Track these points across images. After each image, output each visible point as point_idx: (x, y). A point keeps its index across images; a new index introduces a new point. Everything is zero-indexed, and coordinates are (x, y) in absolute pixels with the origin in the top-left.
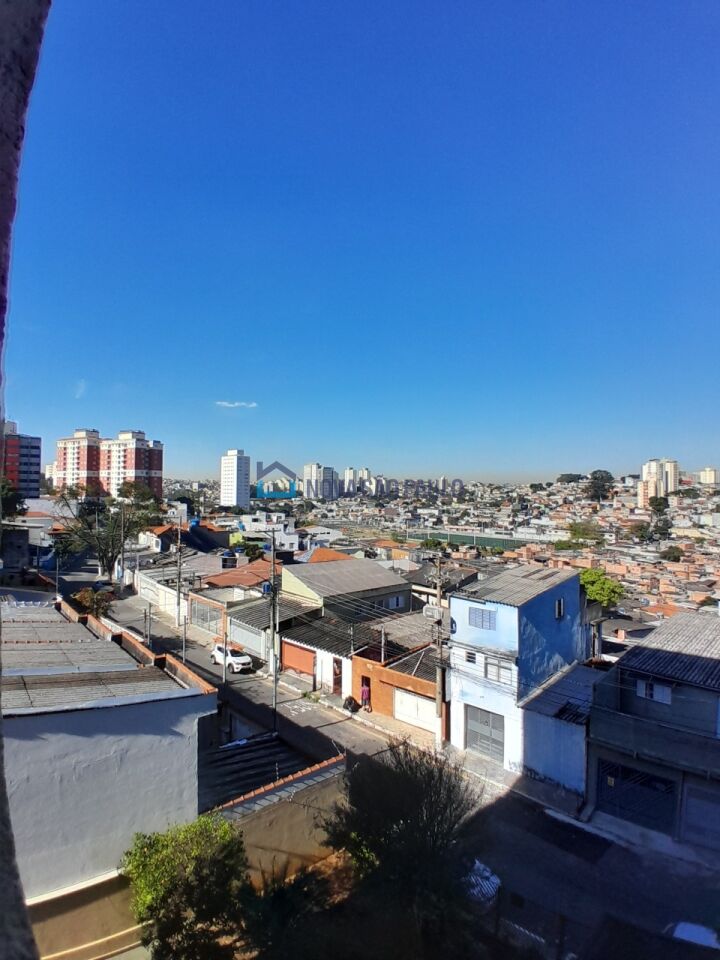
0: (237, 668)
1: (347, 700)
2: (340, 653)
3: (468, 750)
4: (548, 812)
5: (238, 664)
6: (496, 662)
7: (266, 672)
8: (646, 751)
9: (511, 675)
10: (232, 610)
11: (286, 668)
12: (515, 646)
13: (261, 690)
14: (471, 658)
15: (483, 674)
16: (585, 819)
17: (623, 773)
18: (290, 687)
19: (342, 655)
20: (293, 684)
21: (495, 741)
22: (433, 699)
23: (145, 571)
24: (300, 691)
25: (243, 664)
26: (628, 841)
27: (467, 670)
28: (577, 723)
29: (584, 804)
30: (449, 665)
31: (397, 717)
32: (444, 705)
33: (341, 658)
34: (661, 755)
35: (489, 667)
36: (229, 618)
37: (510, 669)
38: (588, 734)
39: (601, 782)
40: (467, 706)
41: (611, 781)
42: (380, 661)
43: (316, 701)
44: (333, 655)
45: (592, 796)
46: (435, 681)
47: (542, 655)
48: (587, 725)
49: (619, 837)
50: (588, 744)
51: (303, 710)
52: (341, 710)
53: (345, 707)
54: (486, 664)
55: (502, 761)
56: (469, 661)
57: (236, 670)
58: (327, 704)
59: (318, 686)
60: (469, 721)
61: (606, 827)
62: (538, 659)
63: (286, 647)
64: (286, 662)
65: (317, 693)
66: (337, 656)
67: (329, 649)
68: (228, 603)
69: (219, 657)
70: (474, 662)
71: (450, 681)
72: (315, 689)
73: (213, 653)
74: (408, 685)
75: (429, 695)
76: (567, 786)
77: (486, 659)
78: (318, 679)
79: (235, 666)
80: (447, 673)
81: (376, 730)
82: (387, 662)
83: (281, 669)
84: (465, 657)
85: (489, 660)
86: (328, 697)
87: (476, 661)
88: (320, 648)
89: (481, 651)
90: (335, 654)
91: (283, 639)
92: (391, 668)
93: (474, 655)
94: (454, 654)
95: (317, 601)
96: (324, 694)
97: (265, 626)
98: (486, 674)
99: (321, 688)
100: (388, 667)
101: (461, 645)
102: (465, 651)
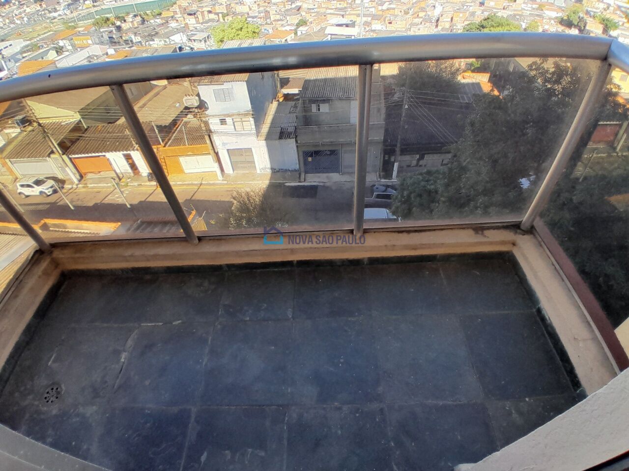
0: (49, 192)
2: (127, 150)
3: (235, 172)
4: (287, 184)
5: (48, 189)
6: (239, 120)
7: (72, 183)
8: (324, 140)
9: (250, 124)
11: (85, 174)
12: (249, 107)
13: (81, 197)
14: (223, 122)
16: (303, 180)
17: (315, 154)
18: (100, 185)
19: (129, 150)
20: (99, 182)
21: (249, 162)
22: (209, 154)
24: (109, 185)
25: (51, 187)
26: (323, 182)
27: (222, 130)
28: (291, 139)
29: (300, 174)
30: (210, 131)
31: (186, 172)
32: (215, 155)
33: (129, 152)
34: (332, 140)
35: (235, 123)
36: (7, 160)
37: (249, 121)
38: (296, 141)
39: (306, 163)
40: (228, 150)
41: (310, 159)
42: (160, 144)
43: (127, 185)
44: (122, 152)
45: (303, 169)
46: (206, 143)
48: (296, 137)
49: (319, 182)
50: (297, 146)
52: (148, 183)
54: (234, 123)
55: (256, 169)
56: (222, 124)
57: (49, 194)
58: (136, 184)
59: (121, 176)
60: (232, 157)
61: (313, 180)
63: (77, 162)
64: (83, 171)
65: (123, 180)
66: (125, 152)
67: (116, 149)
69: (27, 191)
71: (214, 141)
72: (120, 179)
73: (19, 191)
74: (189, 152)
75: (203, 153)
76: (290, 169)
77: (233, 119)
78: (118, 171)
79: (46, 192)
81: (179, 184)
82: (165, 142)
83: (81, 177)
84: (219, 123)
85: (234, 120)
86: (133, 180)
87: (228, 123)
88: (108, 152)
89: (229, 116)
90: (123, 151)
91: (70, 156)
92: (169, 146)
93: (225, 119)
94: (211, 123)
95: (73, 116)
96: (129, 179)
97: (48, 153)
98: (235, 129)
99: (123, 176)
100: (167, 146)
101: (213, 116)
102: (218, 119)
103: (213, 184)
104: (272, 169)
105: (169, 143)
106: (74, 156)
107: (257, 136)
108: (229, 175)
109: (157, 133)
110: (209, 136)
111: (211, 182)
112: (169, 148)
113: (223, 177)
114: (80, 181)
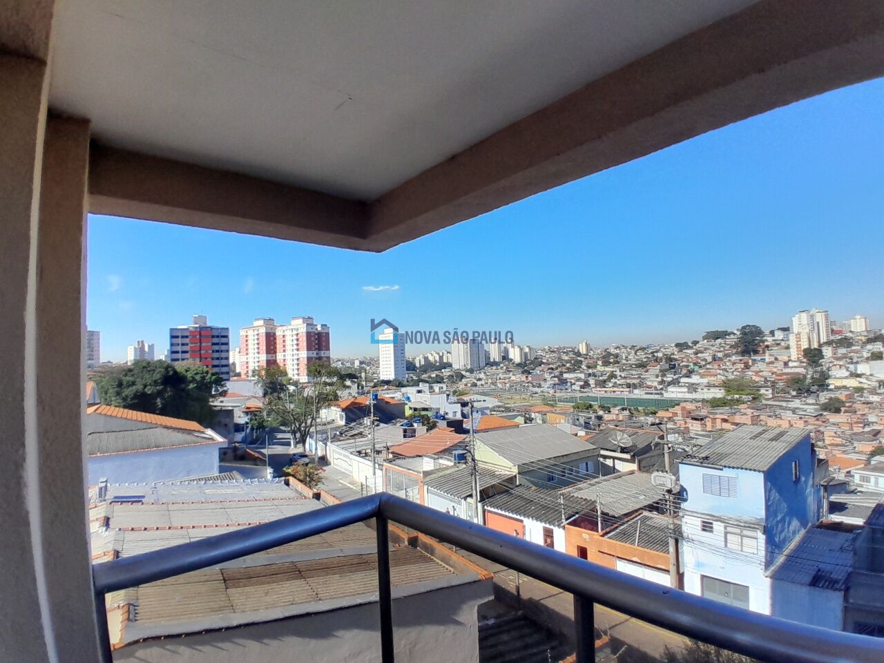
2: (551, 523)
6: (738, 531)
9: (757, 544)
10: (428, 479)
12: (761, 513)
15: (723, 544)
19: (553, 524)
22: (667, 571)
23: (335, 443)
27: (703, 539)
28: (834, 590)
30: (681, 534)
32: (677, 576)
33: (552, 527)
35: (729, 535)
37: (756, 539)
38: (846, 599)
40: (703, 577)
42: (598, 532)
44: (543, 524)
46: (668, 552)
47: (783, 520)
50: (846, 609)
54: (726, 534)
56: (704, 530)
60: (706, 591)
62: (780, 525)
63: (489, 516)
66: (547, 526)
67: (539, 518)
68: (424, 472)
70: (712, 531)
71: (683, 552)
74: (633, 556)
77: (725, 527)
80: (680, 544)
82: (604, 531)
84: (699, 527)
85: (728, 529)
87: (714, 530)
88: (528, 517)
89: (719, 519)
90: (545, 523)
91: (486, 507)
92: (609, 538)
93: (711, 523)
94: (686, 523)
95: (511, 468)
97: (466, 495)
98: (726, 546)
100: (606, 537)
101: (694, 513)
102: (700, 519)
105: (609, 535)
106: (489, 508)
107: (765, 570)
109: (599, 514)
110: (677, 541)
112: (609, 540)
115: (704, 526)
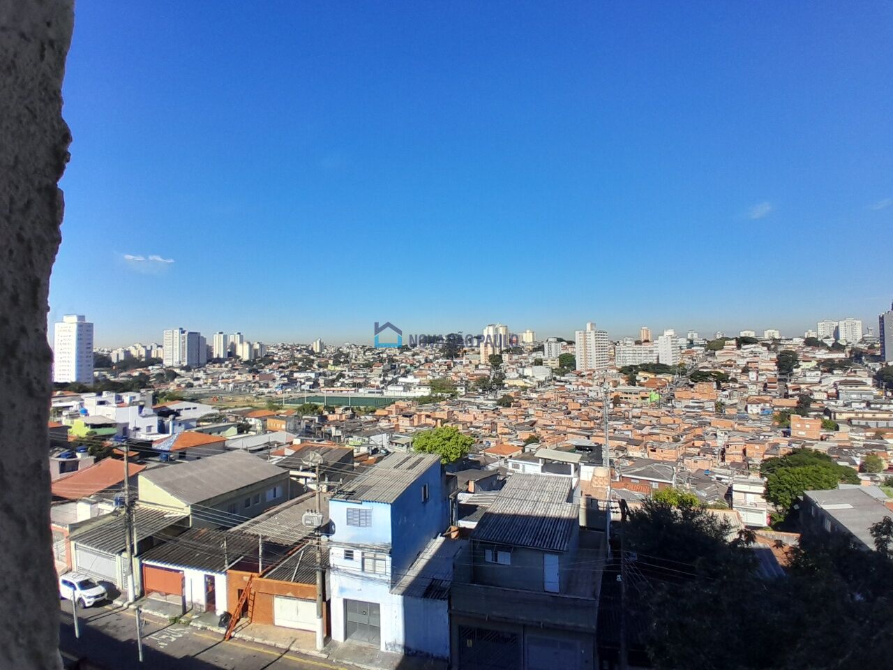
0: (89, 602)
1: (222, 617)
2: (213, 570)
3: (348, 640)
5: (89, 597)
6: (372, 556)
7: (126, 599)
8: (495, 613)
9: (385, 565)
10: (76, 533)
11: (149, 592)
12: (389, 540)
13: (121, 623)
14: (349, 555)
15: (360, 569)
17: (480, 634)
18: (156, 614)
20: (158, 609)
21: (372, 627)
22: (314, 601)
24: (167, 617)
25: (97, 597)
27: (346, 567)
28: (441, 599)
30: (328, 566)
31: (276, 624)
32: (324, 604)
33: (213, 574)
34: (506, 615)
35: (366, 560)
36: (73, 543)
37: (385, 560)
38: (450, 607)
41: (470, 643)
42: (258, 572)
43: (187, 624)
44: (205, 573)
45: (456, 659)
46: (315, 584)
48: (449, 599)
50: (450, 615)
51: (173, 639)
52: (215, 629)
53: (221, 625)
54: (363, 559)
55: (379, 643)
56: (346, 558)
57: (87, 605)
58: (199, 625)
59: (189, 606)
60: (348, 613)
63: (147, 570)
64: (148, 586)
65: (188, 615)
66: (209, 573)
67: (200, 566)
68: (71, 525)
69: (65, 592)
70: (352, 559)
71: (329, 581)
72: (185, 612)
74: (288, 592)
75: (309, 598)
76: (434, 655)
77: (363, 554)
78: (188, 599)
79: (86, 601)
80: (326, 575)
81: (256, 643)
82: (265, 570)
83: (142, 594)
84: (343, 555)
85: (366, 555)
86: (201, 617)
87: (354, 557)
88: (190, 567)
89: (358, 547)
90: (207, 571)
91: (143, 562)
92: (268, 577)
93: (352, 552)
94: (333, 554)
95: (183, 509)
96: (196, 614)
97: (121, 549)
98: (363, 569)
99: (192, 609)
100: (264, 577)
101: (338, 544)
102: (343, 549)
103: (306, 656)
104: (406, 648)
105: (269, 573)
106: (147, 562)
107: (392, 587)
108: (335, 645)
109: (260, 554)
110: (324, 573)
111: (304, 651)
112: (266, 580)
113: (325, 645)
114: (136, 599)
115: (347, 555)
